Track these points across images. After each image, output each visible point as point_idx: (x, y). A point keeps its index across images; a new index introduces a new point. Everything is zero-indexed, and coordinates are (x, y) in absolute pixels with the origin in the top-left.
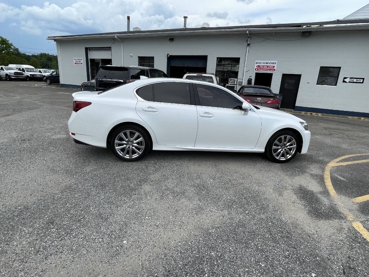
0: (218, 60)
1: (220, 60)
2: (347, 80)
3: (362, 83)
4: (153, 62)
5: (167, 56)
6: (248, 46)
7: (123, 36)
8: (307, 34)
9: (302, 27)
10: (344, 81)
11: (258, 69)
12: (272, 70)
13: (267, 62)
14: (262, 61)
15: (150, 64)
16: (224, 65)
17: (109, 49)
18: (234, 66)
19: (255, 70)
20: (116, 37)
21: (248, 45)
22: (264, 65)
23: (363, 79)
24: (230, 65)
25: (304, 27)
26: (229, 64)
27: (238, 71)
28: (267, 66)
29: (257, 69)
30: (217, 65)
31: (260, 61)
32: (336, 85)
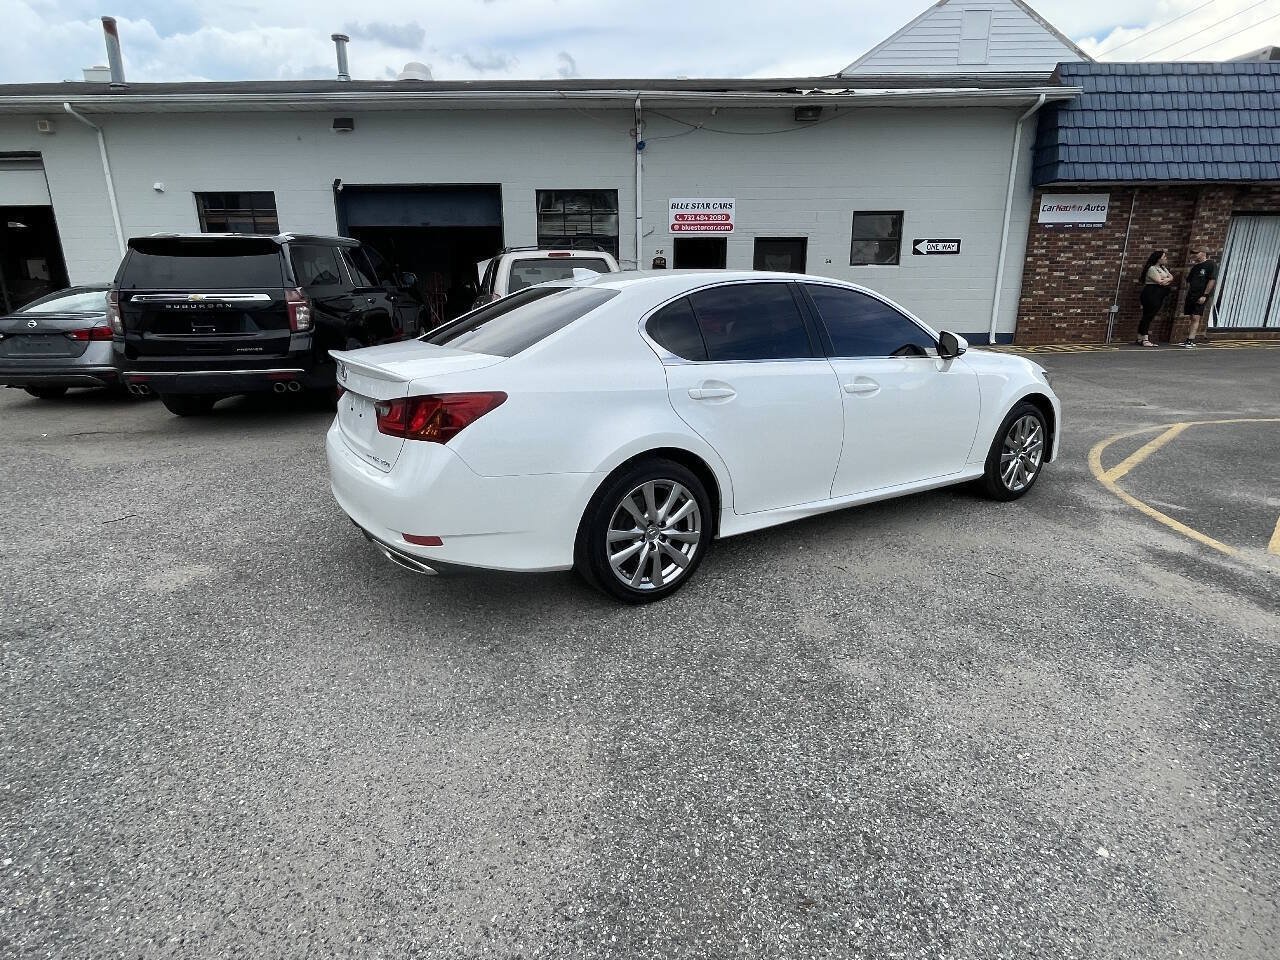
0: (541, 199)
1: (548, 201)
2: (923, 247)
3: (958, 252)
4: (274, 214)
5: (335, 188)
6: (640, 149)
7: (104, 106)
8: (810, 114)
9: (798, 92)
10: (916, 252)
11: (680, 225)
12: (723, 228)
13: (705, 201)
14: (691, 201)
15: (260, 220)
16: (564, 216)
17: (31, 160)
18: (600, 221)
19: (671, 231)
20: (67, 106)
21: (640, 146)
22: (696, 211)
23: (958, 241)
24: (587, 217)
25: (805, 92)
26: (582, 214)
27: (615, 234)
28: (708, 216)
29: (677, 227)
30: (541, 217)
31: (684, 201)
32: (897, 263)
